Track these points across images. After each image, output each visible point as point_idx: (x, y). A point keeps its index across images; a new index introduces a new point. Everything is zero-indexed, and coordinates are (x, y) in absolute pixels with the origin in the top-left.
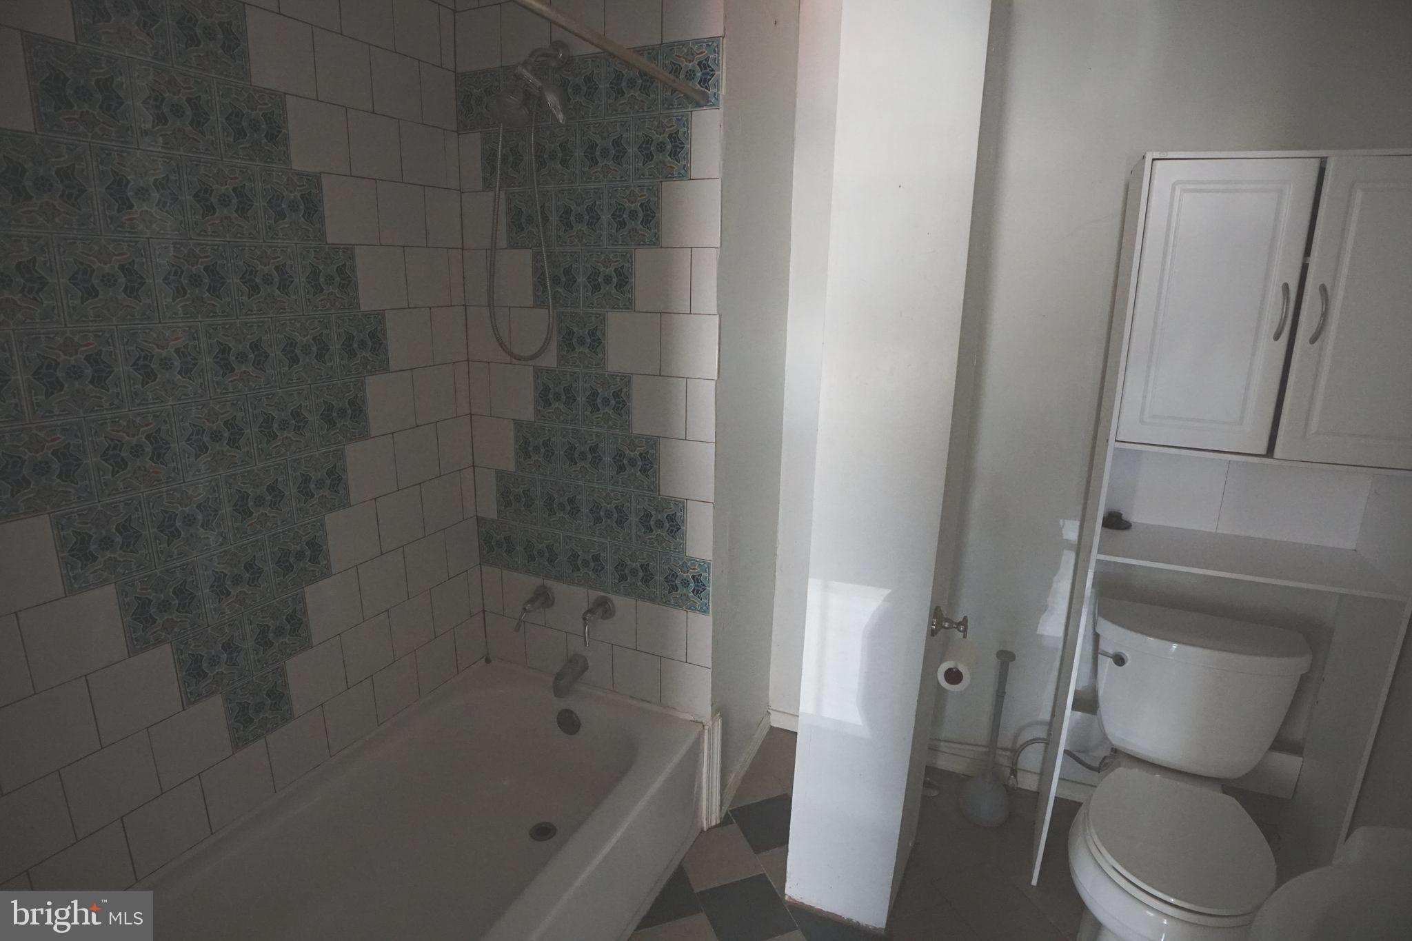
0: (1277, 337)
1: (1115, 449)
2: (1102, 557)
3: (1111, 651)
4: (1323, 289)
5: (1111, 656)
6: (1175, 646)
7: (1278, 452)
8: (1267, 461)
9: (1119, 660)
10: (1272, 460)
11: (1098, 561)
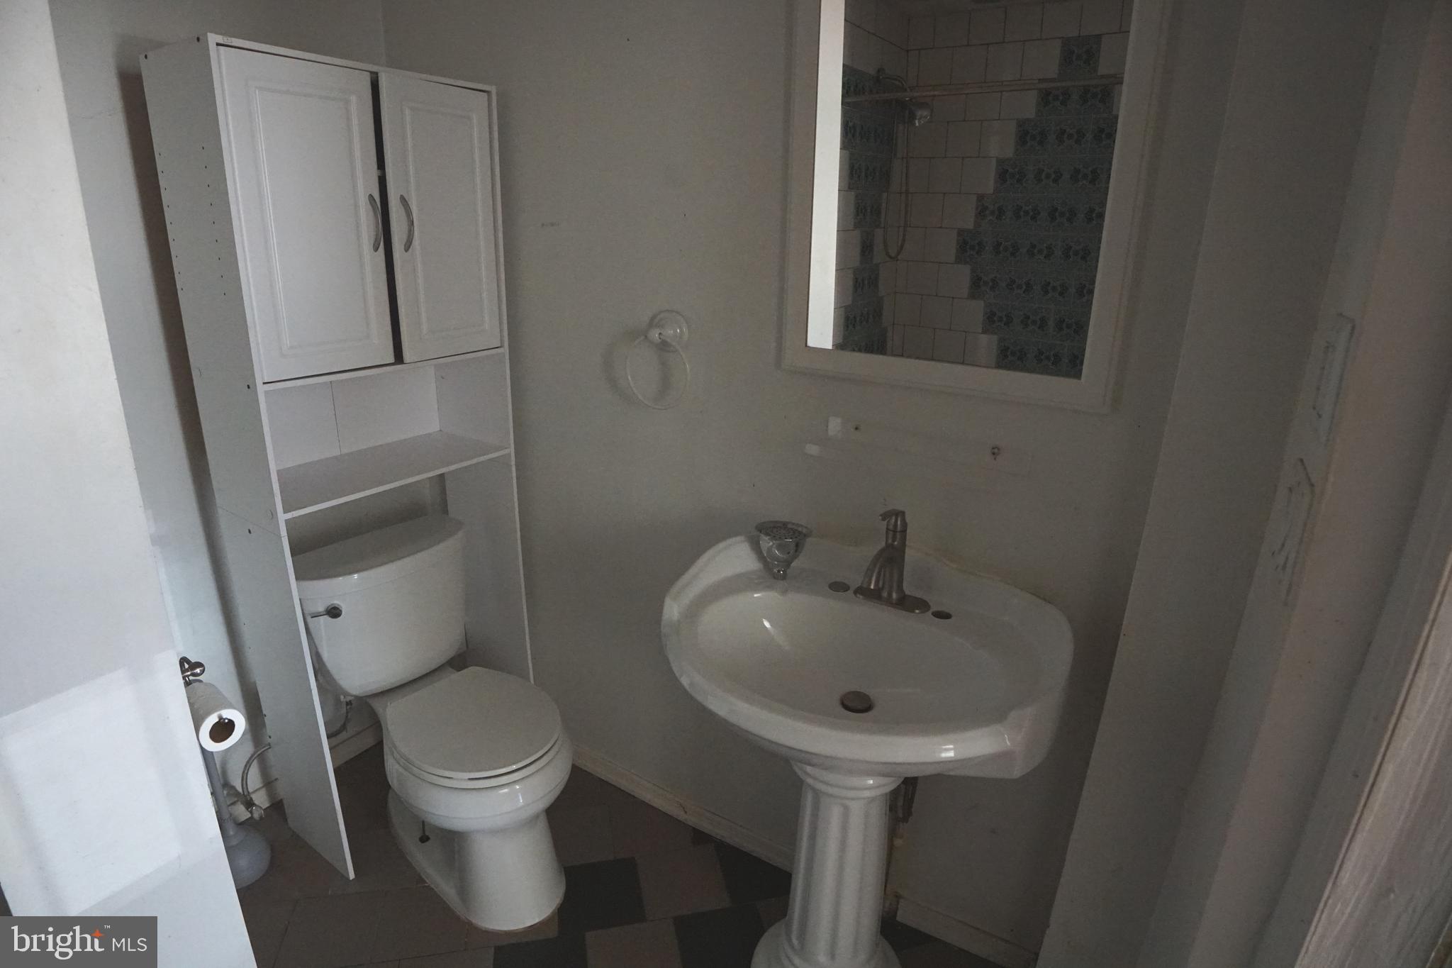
0: (376, 249)
1: (266, 393)
2: (289, 516)
3: (321, 609)
4: (404, 201)
5: (325, 613)
6: (356, 576)
7: (407, 355)
8: (399, 367)
9: (334, 612)
10: (404, 365)
11: (287, 521)
